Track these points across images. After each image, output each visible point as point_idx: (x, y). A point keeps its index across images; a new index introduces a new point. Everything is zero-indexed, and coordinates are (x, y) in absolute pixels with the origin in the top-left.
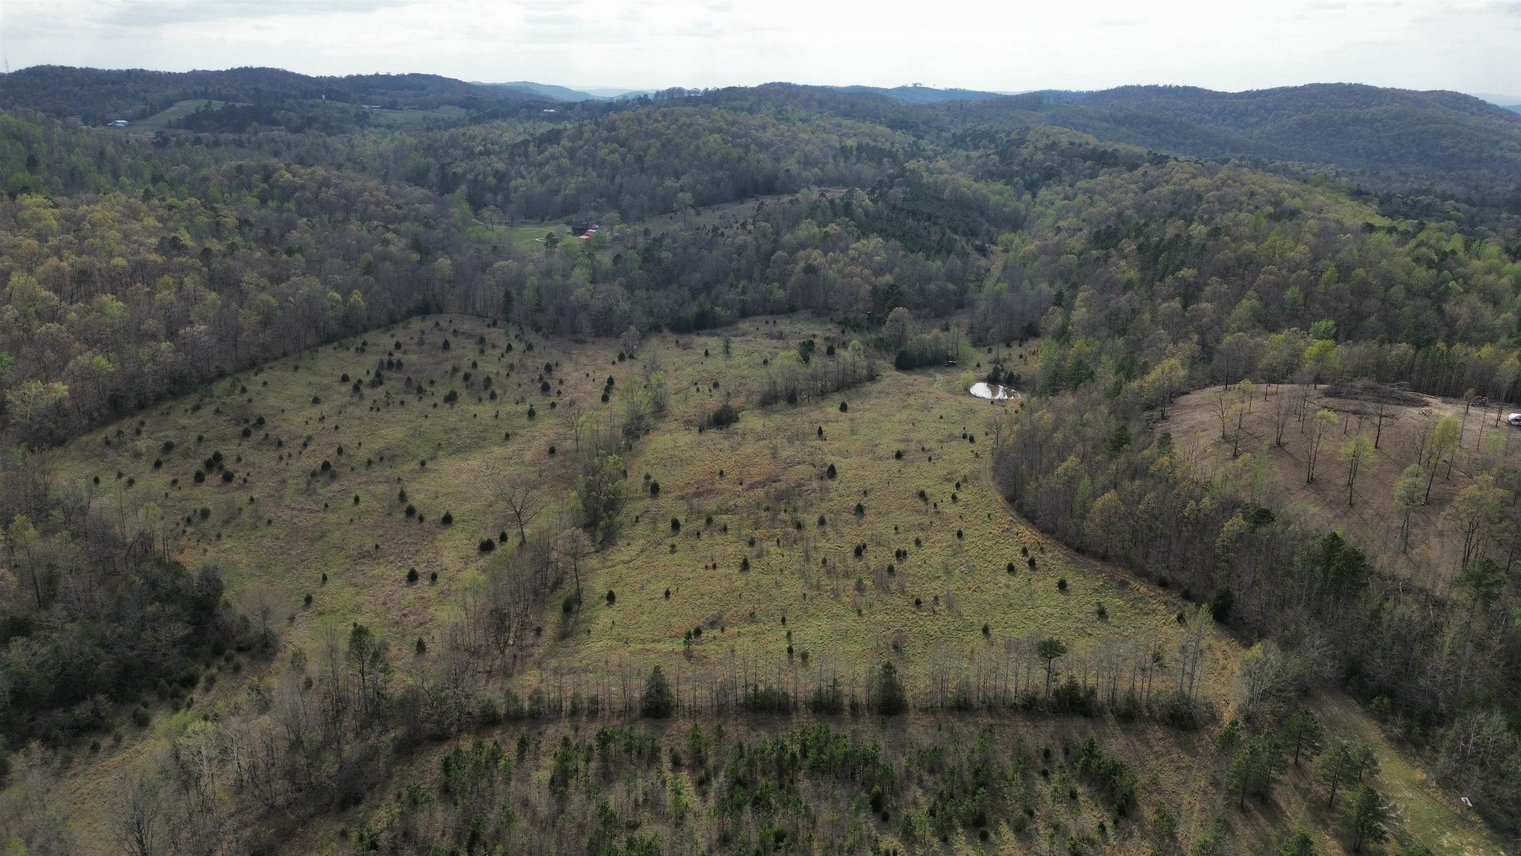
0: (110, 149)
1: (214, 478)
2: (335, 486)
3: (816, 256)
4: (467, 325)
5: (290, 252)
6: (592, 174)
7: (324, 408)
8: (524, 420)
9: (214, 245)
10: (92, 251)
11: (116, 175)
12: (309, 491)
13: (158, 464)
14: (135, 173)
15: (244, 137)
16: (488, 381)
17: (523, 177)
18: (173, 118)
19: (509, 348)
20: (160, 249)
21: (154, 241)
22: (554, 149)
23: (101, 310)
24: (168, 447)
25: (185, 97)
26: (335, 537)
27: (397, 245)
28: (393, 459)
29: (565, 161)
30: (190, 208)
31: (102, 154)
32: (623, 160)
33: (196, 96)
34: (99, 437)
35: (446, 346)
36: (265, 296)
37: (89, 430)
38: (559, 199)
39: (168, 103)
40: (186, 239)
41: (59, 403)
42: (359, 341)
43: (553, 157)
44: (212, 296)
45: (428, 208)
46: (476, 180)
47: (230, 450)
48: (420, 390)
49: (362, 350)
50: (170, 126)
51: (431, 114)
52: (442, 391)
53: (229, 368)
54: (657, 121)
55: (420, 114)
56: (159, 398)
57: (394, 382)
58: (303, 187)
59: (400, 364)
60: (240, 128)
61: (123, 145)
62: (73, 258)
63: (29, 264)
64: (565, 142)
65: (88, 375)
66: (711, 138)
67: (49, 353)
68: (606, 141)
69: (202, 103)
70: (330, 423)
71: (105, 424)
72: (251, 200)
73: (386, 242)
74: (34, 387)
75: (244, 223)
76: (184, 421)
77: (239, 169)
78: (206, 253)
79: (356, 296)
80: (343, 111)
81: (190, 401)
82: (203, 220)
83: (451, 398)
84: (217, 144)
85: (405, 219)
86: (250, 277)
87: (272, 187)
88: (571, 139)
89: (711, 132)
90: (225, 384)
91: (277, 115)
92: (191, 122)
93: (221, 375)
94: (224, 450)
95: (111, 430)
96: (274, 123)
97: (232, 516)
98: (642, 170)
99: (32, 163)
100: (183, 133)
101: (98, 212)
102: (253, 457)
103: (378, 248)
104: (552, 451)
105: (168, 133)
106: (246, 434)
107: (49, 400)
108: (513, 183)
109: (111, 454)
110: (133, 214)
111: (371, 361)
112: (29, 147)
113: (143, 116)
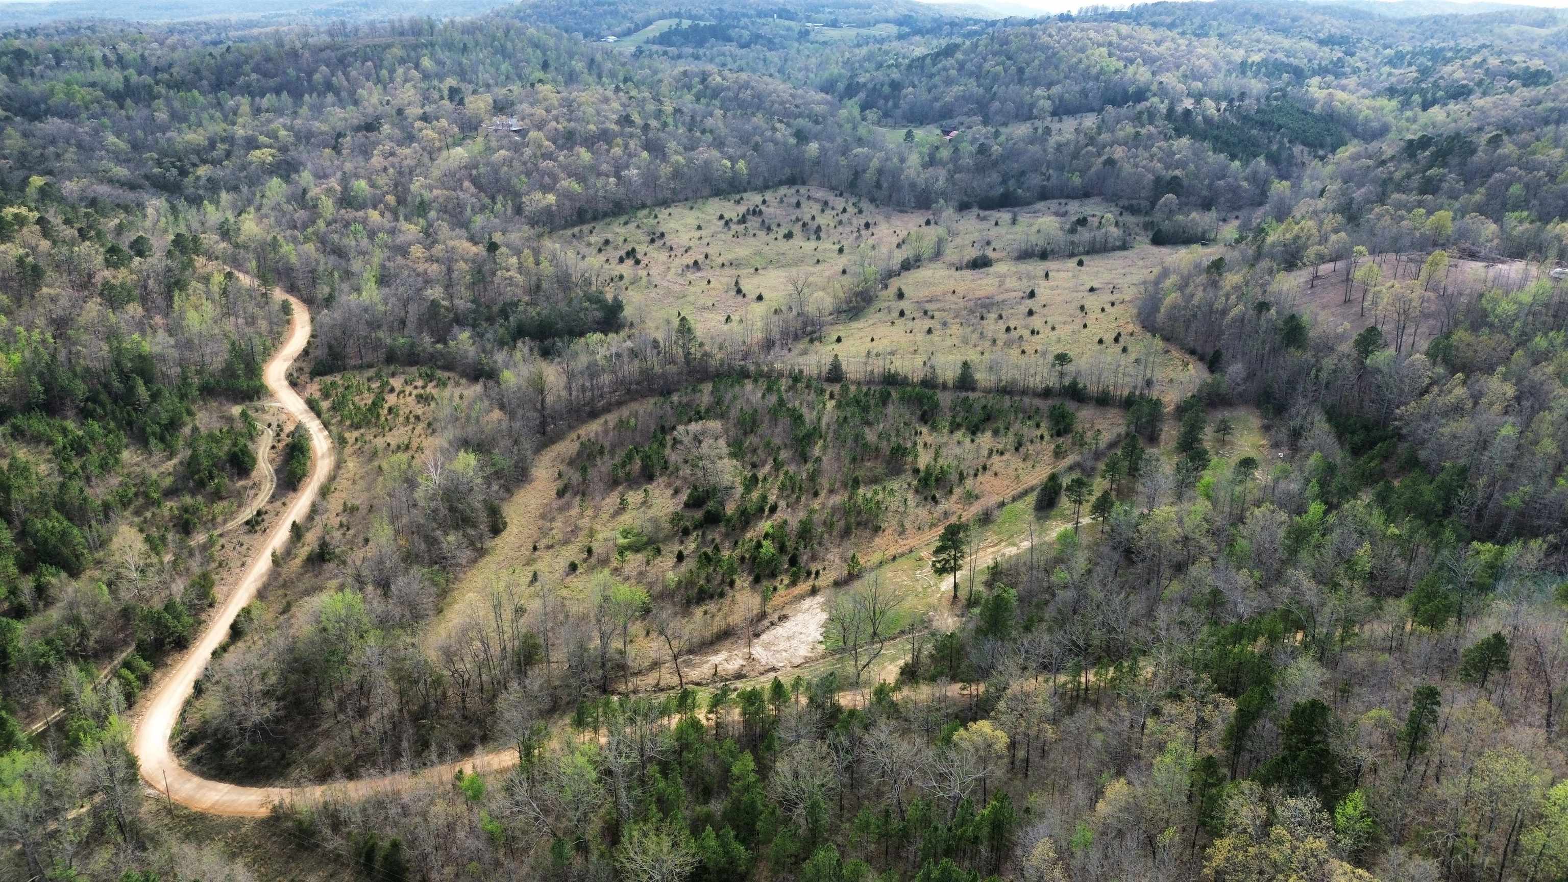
0: (599, 57)
1: (630, 262)
2: (699, 274)
3: (1119, 152)
4: (820, 194)
5: (703, 132)
6: (972, 83)
7: (703, 233)
8: (835, 254)
9: (654, 123)
10: (577, 120)
11: (600, 77)
12: (682, 275)
13: (600, 250)
14: (613, 75)
15: (701, 52)
16: (819, 228)
17: (914, 86)
18: (651, 36)
19: (844, 210)
20: (618, 122)
21: (615, 117)
22: (951, 61)
23: (578, 155)
24: (607, 242)
25: (662, 17)
26: (691, 298)
27: (783, 133)
28: (738, 266)
29: (953, 72)
30: (644, 100)
31: (592, 60)
32: (1005, 71)
33: (671, 15)
34: (569, 232)
35: (798, 205)
36: (680, 159)
37: (565, 228)
38: (937, 105)
39: (648, 23)
40: (636, 117)
41: (549, 206)
42: (738, 197)
43: (945, 69)
44: (645, 154)
45: (820, 109)
46: (874, 89)
47: (641, 249)
48: (769, 229)
49: (738, 202)
50: (647, 42)
51: (865, 31)
52: (784, 230)
53: (649, 202)
54: (1050, 36)
55: (853, 32)
56: (605, 215)
57: (753, 223)
58: (728, 89)
59: (761, 212)
60: (701, 44)
61: (608, 54)
62: (565, 124)
63: (540, 127)
64: (959, 56)
65: (567, 195)
66: (1097, 52)
67: (546, 178)
68: (995, 54)
69: (673, 22)
70: (705, 241)
71: (573, 226)
72: (689, 97)
73: (774, 129)
74: (538, 195)
75: (678, 111)
76: (618, 230)
77: (685, 73)
78: (646, 127)
79: (741, 165)
80: (789, 29)
81: (623, 219)
82: (651, 107)
83: (789, 236)
84: (679, 57)
85: (800, 115)
86: (672, 145)
87: (706, 87)
88: (965, 53)
89: (1100, 45)
90: (645, 212)
91: (733, 33)
92: (665, 39)
93: (644, 206)
94: (637, 248)
95: (576, 230)
96: (729, 39)
97: (635, 281)
98: (1021, 81)
99: (545, 66)
100: (655, 48)
101: (584, 96)
102: (655, 254)
103: (768, 134)
104: (844, 272)
105: (645, 47)
106: (652, 241)
107: (544, 203)
108: (904, 91)
109: (575, 242)
110: (606, 100)
111: (742, 209)
112: (544, 54)
113: (629, 33)
